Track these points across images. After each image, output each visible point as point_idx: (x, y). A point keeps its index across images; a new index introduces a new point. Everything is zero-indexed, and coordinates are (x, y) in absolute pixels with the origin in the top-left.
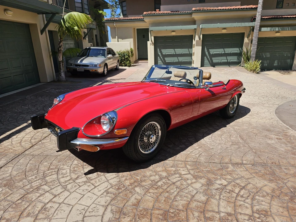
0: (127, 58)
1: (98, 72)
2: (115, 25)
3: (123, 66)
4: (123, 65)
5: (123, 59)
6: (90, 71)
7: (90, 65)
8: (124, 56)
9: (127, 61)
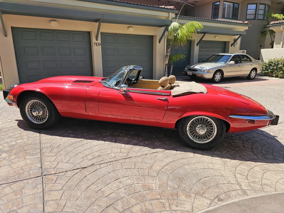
0: (281, 68)
1: (204, 77)
2: (281, 28)
3: (273, 77)
4: (274, 75)
5: (275, 68)
6: (197, 75)
7: (199, 70)
8: (278, 64)
9: (280, 71)
